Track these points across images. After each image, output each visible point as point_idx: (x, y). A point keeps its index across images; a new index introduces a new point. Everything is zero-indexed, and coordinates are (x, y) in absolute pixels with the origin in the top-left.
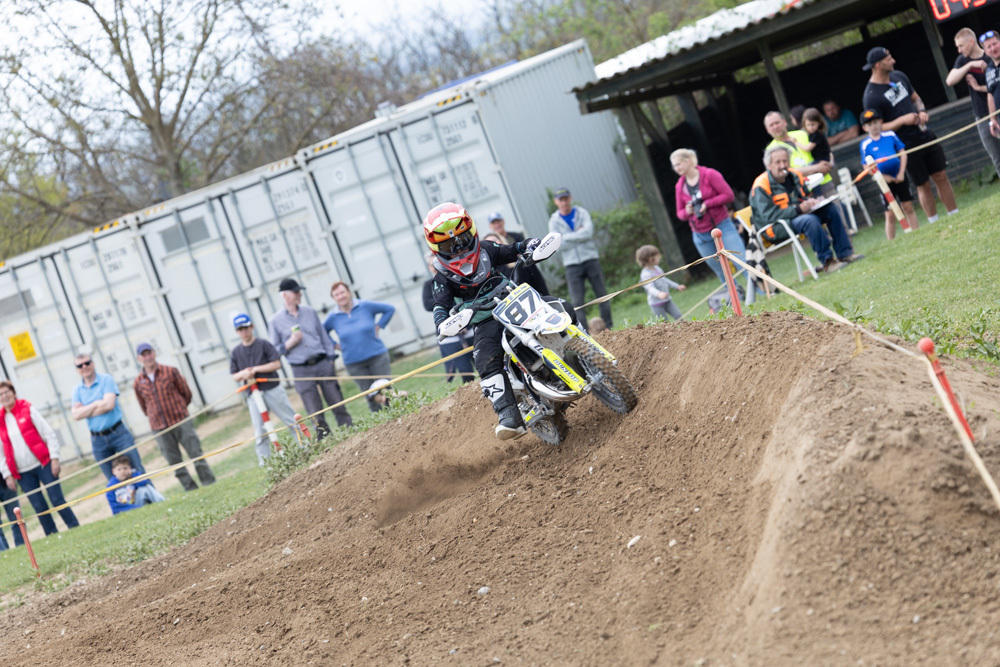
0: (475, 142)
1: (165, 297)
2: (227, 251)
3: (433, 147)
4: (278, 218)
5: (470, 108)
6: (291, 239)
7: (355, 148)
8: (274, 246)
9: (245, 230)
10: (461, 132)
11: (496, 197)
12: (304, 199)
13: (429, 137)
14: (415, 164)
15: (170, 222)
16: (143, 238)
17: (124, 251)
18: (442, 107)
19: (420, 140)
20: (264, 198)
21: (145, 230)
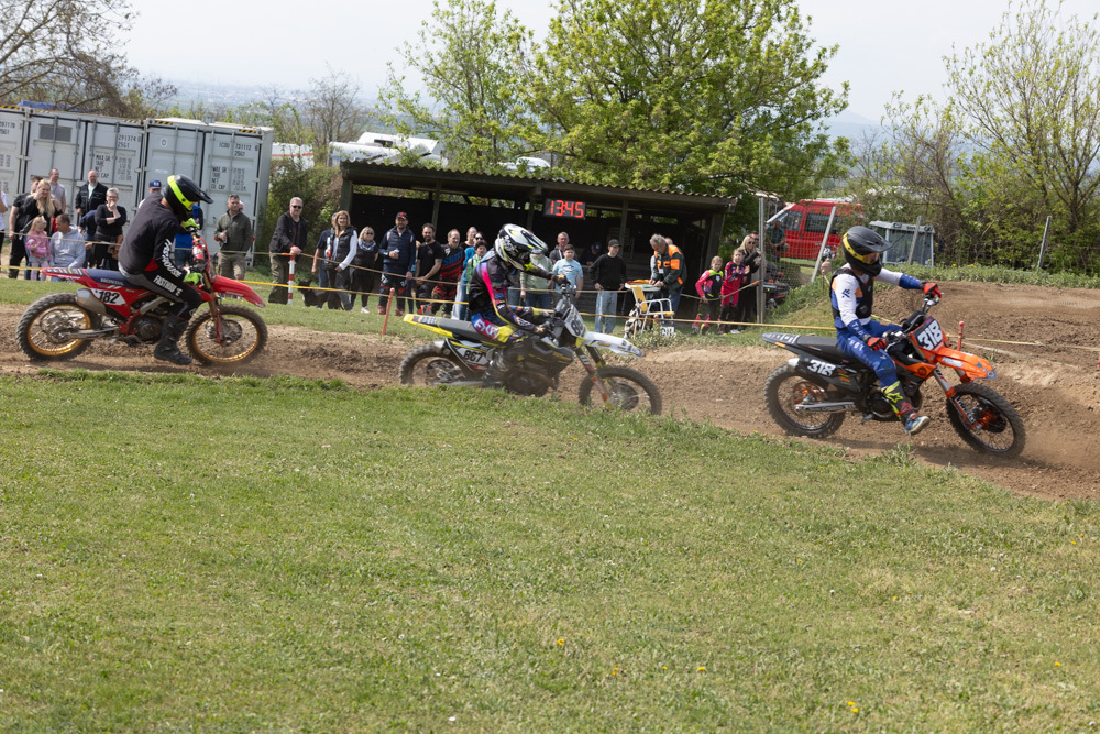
0: (252, 161)
1: (26, 162)
2: (77, 154)
3: (226, 152)
4: (116, 149)
5: (258, 141)
6: (118, 164)
7: (181, 131)
8: (106, 163)
9: (93, 147)
10: (247, 151)
11: (249, 195)
12: (136, 145)
13: (227, 145)
14: (212, 156)
15: (50, 122)
16: (30, 123)
17: (14, 125)
18: (241, 133)
19: (221, 145)
20: (114, 135)
21: (33, 119)
